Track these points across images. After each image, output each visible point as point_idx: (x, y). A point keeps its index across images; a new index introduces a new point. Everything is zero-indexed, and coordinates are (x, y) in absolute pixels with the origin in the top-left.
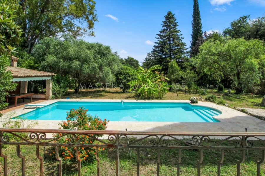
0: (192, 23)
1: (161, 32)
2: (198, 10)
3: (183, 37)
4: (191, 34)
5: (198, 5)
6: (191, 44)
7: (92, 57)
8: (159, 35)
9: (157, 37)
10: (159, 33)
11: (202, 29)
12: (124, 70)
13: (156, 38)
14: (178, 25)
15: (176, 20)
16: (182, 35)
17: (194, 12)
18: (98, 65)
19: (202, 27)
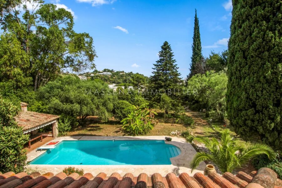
0: (193, 46)
1: (158, 62)
2: (198, 32)
3: (178, 67)
4: (191, 57)
5: (198, 27)
6: (191, 67)
7: (89, 100)
8: (155, 65)
9: (154, 67)
10: (156, 63)
11: (201, 52)
12: (120, 105)
13: (152, 68)
14: (174, 55)
15: (171, 50)
16: (177, 65)
17: (195, 35)
18: (95, 105)
19: (201, 50)
